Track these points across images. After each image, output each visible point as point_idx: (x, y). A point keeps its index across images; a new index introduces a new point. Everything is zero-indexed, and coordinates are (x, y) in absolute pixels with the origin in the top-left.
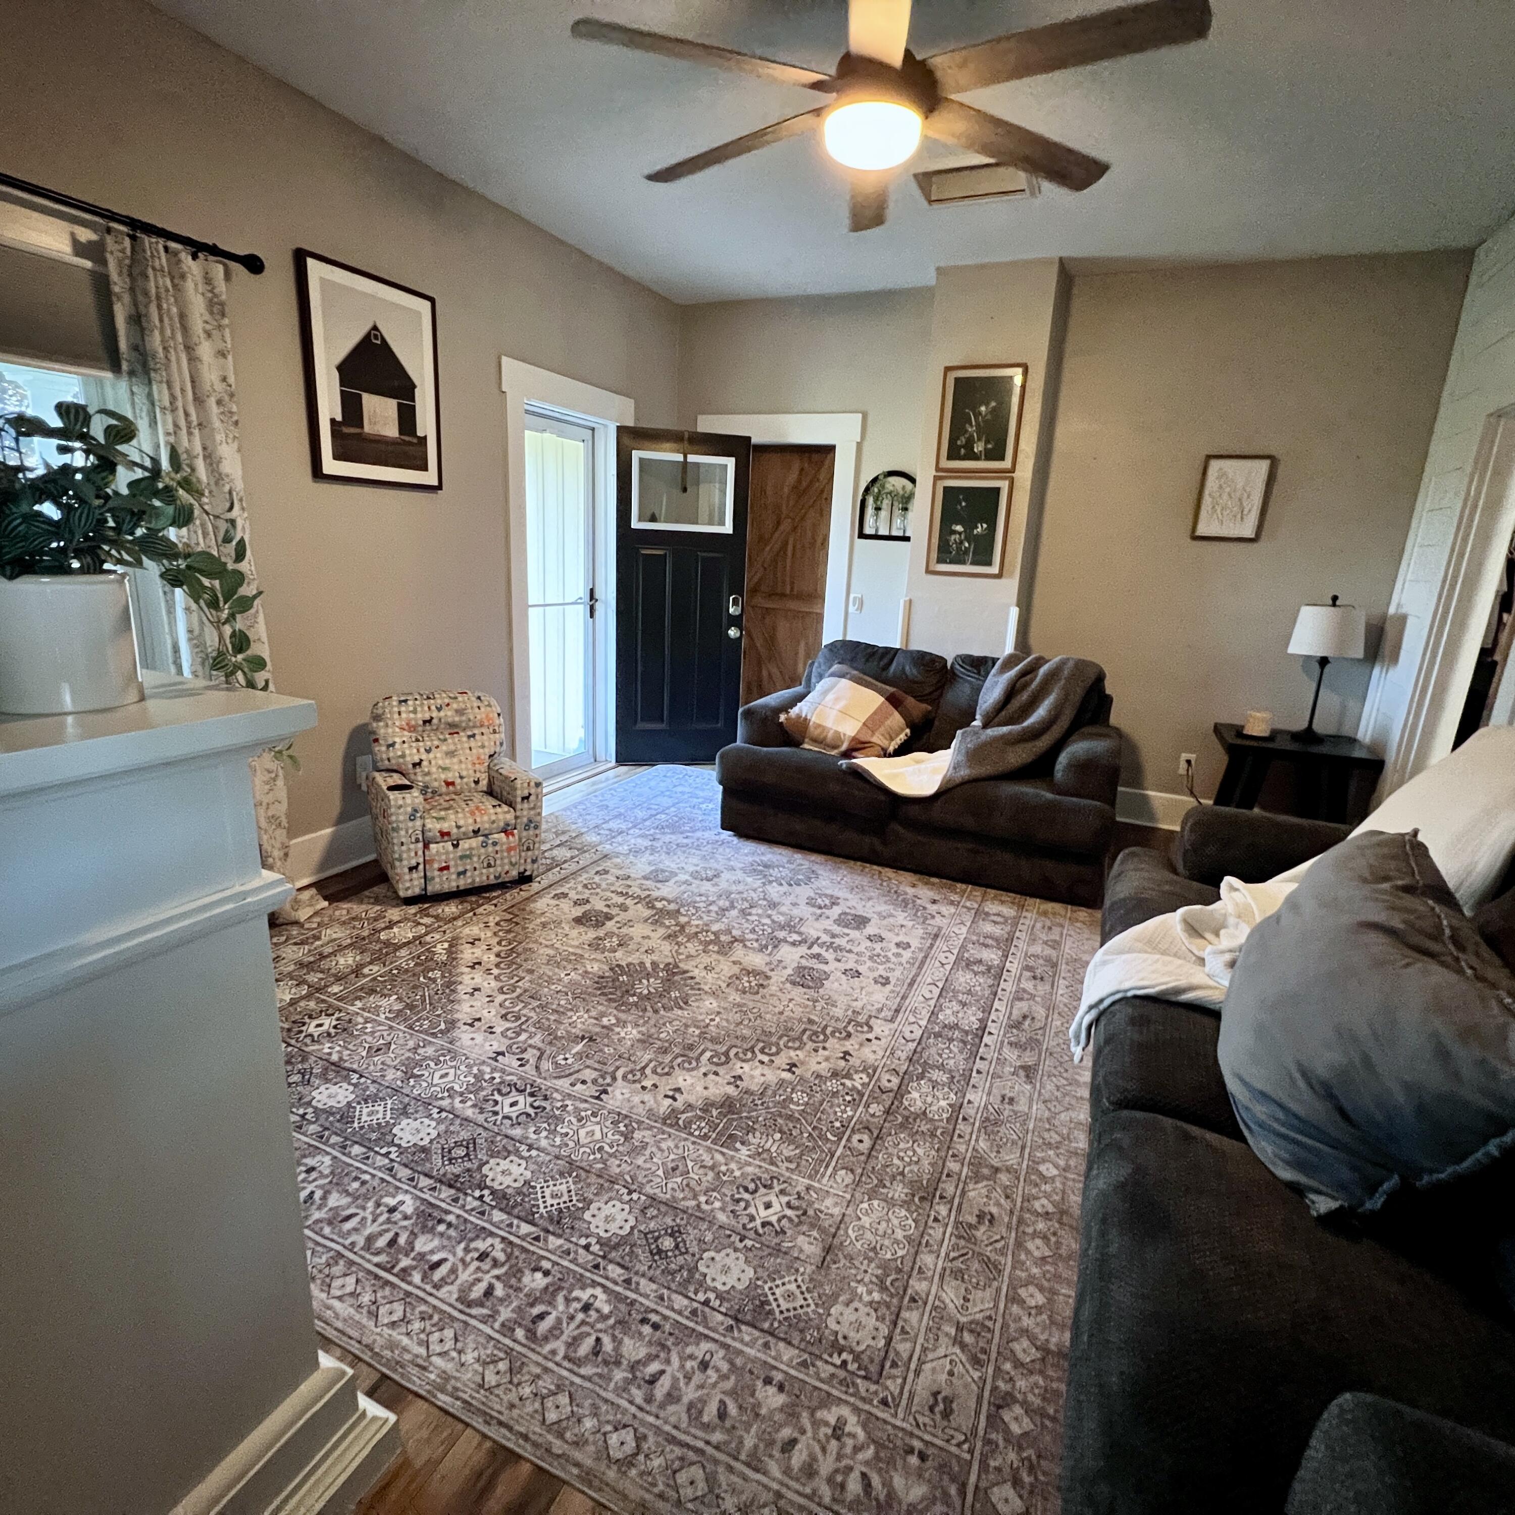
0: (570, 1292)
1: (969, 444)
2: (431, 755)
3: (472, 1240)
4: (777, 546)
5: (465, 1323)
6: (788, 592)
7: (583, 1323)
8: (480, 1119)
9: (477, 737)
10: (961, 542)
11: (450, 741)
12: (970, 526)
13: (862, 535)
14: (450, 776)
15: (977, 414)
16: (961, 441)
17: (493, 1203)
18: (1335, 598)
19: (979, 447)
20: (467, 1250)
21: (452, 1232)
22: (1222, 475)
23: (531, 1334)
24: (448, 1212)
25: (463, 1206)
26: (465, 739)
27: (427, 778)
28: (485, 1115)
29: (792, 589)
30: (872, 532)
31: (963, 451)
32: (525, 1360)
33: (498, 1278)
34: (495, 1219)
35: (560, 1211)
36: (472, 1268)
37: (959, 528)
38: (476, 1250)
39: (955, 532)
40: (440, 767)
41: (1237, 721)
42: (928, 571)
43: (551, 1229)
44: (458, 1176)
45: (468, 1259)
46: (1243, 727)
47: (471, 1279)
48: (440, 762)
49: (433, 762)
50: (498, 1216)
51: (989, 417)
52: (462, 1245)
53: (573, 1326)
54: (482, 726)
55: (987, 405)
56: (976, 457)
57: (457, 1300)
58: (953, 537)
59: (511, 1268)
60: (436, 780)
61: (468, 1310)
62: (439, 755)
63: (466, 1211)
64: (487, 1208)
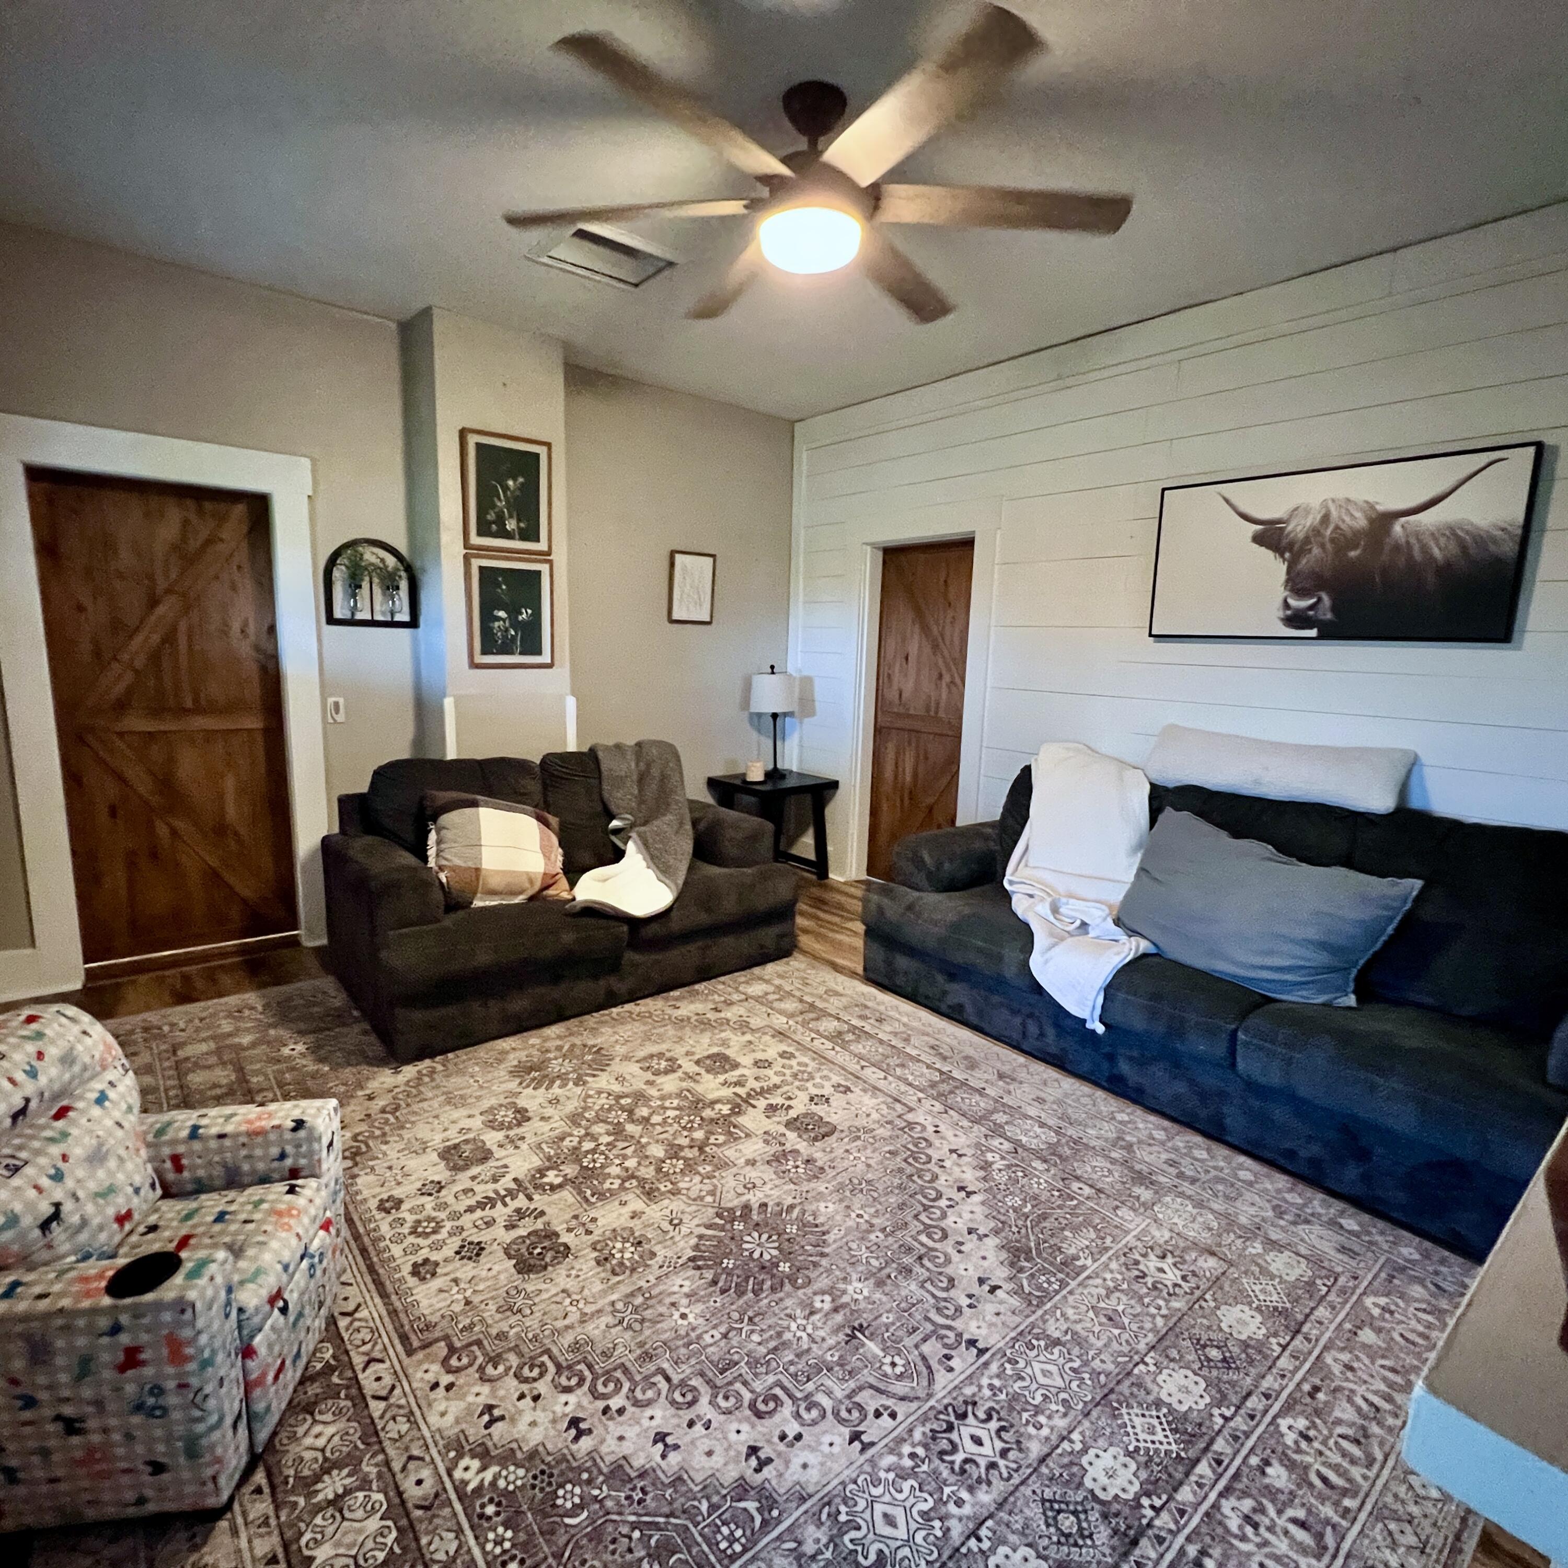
0: (1288, 1447)
1: (500, 521)
2: (69, 1183)
3: (1227, 1530)
4: (156, 638)
5: (1348, 1556)
6: (189, 704)
7: (1324, 1443)
8: (999, 1487)
9: (112, 1094)
10: (507, 630)
11: (74, 1131)
12: (514, 612)
13: (331, 620)
14: (120, 1203)
15: (506, 488)
16: (491, 516)
17: (1164, 1497)
18: (772, 667)
19: (511, 525)
20: (1244, 1538)
21: (1216, 1552)
22: (684, 568)
23: (1345, 1493)
24: (1182, 1552)
25: (1170, 1531)
26: (96, 1111)
27: (83, 1237)
28: (995, 1481)
29: (196, 700)
30: (347, 615)
31: (494, 527)
32: (1380, 1505)
33: (1280, 1512)
34: (1190, 1498)
35: (1175, 1431)
36: (1267, 1535)
37: (502, 614)
38: (1240, 1527)
39: (499, 619)
40: (97, 1195)
41: (741, 770)
42: (474, 665)
43: (1203, 1445)
44: (1115, 1532)
45: (1258, 1540)
46: (744, 775)
47: (1286, 1541)
48: (92, 1186)
49: (81, 1194)
50: (1185, 1494)
51: (518, 493)
52: (1236, 1542)
53: (1328, 1453)
54: (104, 1068)
55: (515, 480)
56: (508, 536)
57: (1319, 1560)
58: (496, 624)
59: (1264, 1496)
60: (101, 1228)
61: (1331, 1550)
62: (80, 1173)
63: (1179, 1530)
64: (1172, 1505)
